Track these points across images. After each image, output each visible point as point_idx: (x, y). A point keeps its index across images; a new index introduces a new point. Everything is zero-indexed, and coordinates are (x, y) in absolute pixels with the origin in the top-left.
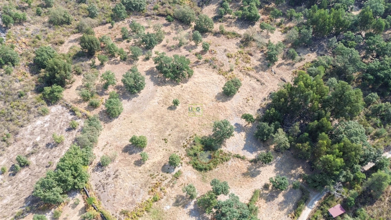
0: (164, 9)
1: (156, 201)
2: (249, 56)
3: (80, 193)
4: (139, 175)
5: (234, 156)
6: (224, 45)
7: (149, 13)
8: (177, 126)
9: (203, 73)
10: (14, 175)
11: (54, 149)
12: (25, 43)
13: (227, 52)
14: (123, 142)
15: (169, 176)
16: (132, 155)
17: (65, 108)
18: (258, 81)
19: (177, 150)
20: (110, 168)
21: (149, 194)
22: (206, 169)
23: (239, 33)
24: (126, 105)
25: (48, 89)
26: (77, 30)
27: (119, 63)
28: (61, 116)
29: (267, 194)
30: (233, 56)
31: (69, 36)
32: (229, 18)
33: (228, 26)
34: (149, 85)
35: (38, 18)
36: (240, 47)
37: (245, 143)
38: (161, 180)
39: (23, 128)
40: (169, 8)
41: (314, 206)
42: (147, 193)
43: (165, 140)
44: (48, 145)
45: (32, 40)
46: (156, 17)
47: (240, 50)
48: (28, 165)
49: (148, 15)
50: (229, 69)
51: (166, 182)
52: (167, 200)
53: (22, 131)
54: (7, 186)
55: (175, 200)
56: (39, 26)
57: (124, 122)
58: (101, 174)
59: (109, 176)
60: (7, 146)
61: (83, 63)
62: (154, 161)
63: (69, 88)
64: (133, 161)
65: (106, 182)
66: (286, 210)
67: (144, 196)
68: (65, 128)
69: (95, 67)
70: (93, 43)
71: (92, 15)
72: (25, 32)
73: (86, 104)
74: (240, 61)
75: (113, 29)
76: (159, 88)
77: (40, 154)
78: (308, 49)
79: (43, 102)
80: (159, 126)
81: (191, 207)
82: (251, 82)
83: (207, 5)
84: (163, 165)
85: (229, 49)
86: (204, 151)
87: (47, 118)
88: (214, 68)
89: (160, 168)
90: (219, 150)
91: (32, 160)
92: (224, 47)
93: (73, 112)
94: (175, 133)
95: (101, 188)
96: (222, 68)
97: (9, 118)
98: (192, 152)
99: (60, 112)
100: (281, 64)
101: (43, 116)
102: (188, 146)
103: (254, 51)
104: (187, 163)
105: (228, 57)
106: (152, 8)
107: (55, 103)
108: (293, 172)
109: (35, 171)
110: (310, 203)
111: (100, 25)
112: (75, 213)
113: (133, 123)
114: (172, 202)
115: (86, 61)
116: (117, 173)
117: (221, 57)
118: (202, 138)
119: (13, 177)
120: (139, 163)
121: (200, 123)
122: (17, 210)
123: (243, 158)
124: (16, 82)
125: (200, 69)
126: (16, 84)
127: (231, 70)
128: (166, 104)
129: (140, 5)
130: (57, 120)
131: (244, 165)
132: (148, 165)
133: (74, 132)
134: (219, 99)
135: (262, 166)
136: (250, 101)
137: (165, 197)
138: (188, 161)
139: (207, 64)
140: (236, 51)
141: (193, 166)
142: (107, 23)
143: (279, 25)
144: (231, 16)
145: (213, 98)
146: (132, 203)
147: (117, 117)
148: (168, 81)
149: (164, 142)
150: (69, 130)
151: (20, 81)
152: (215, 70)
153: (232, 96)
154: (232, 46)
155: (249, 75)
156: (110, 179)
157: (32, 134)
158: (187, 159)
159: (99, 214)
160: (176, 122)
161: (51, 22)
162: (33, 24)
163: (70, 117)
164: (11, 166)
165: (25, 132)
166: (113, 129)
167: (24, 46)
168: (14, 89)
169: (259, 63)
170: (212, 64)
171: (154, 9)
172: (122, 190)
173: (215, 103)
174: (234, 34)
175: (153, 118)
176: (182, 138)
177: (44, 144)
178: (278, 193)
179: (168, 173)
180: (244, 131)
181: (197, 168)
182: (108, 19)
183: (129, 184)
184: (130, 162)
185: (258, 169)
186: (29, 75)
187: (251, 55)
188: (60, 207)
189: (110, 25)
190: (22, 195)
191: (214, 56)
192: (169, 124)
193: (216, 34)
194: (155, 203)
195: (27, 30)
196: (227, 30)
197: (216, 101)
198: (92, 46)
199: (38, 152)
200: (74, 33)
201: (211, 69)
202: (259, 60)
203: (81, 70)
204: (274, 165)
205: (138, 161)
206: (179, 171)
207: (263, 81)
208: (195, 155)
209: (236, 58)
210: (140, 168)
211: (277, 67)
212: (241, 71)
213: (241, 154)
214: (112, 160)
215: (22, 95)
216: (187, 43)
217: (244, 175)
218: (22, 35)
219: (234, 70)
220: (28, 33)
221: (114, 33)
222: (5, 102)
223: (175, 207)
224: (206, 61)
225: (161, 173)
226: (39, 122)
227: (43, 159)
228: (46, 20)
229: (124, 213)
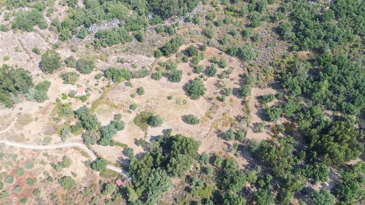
1: (115, 108)
2: (229, 125)
4: (127, 98)
5: (146, 133)
6: (234, 109)
7: (246, 64)
8: (157, 104)
9: (204, 105)
11: (132, 67)
12: (185, 31)
13: (227, 112)
15: (128, 109)
16: (136, 92)
17: (154, 61)
18: (207, 134)
19: (143, 108)
20: (127, 88)
22: (135, 122)
23: (251, 113)
27: (192, 67)
28: (149, 62)
30: (225, 116)
31: (200, 42)
33: (256, 106)
34: (182, 84)
36: (237, 118)
37: (156, 136)
38: (126, 106)
39: (139, 54)
41: (123, 174)
42: (118, 103)
44: (133, 65)
45: (188, 32)
46: (246, 69)
47: (234, 118)
48: (122, 63)
49: (243, 65)
51: (125, 108)
52: (117, 112)
54: (113, 62)
55: (117, 114)
56: (200, 30)
58: (124, 86)
59: (124, 88)
61: (183, 55)
62: (134, 101)
63: (167, 57)
65: (121, 88)
66: (119, 160)
67: (116, 103)
68: (143, 66)
73: (159, 67)
74: (222, 121)
75: (219, 55)
76: (181, 89)
77: (128, 64)
78: (251, 159)
80: (155, 97)
81: (114, 121)
82: (205, 131)
85: (231, 112)
87: (147, 58)
88: (211, 109)
89: (132, 104)
90: (148, 125)
91: (125, 63)
92: (232, 109)
93: (153, 64)
94: (153, 104)
95: (118, 88)
96: (212, 113)
98: (143, 114)
99: (152, 61)
102: (147, 112)
103: (236, 127)
105: (223, 114)
106: (251, 63)
107: (155, 57)
109: (121, 66)
116: (126, 91)
117: (221, 110)
118: (154, 116)
119: (117, 62)
123: (145, 137)
124: (161, 41)
125: (206, 103)
127: (212, 118)
128: (171, 95)
130: (147, 62)
132: (132, 99)
134: (184, 117)
135: (142, 147)
136: (188, 133)
137: (118, 110)
138: (138, 114)
139: (212, 105)
140: (232, 117)
141: (136, 117)
142: (222, 50)
145: (183, 114)
146: (113, 100)
147: (156, 80)
149: (147, 101)
152: (209, 110)
153: (189, 123)
154: (236, 113)
155: (211, 129)
156: (122, 90)
157: (138, 58)
160: (160, 102)
162: (199, 27)
166: (148, 81)
167: (183, 32)
169: (226, 132)
170: (213, 108)
171: (251, 65)
172: (118, 95)
174: (249, 111)
175: (160, 93)
176: (151, 107)
177: (133, 63)
178: (127, 156)
179: (130, 108)
183: (121, 96)
184: (132, 93)
185: (140, 145)
187: (231, 126)
191: (221, 106)
192: (158, 100)
193: (243, 102)
195: (194, 27)
197: (182, 116)
201: (209, 108)
204: (144, 152)
205: (133, 95)
206: (132, 112)
207: (208, 137)
209: (224, 118)
210: (130, 97)
211: (225, 142)
212: (213, 124)
213: (148, 136)
214: (131, 87)
218: (189, 28)
219: (213, 120)
220: (192, 29)
223: (114, 115)
224: (214, 104)
225: (129, 105)
226: (144, 57)
227: (127, 66)
229: (108, 99)
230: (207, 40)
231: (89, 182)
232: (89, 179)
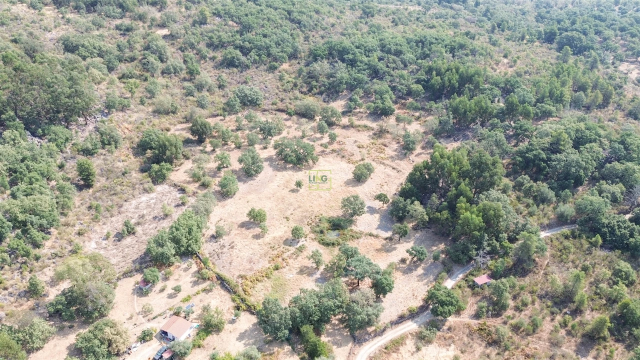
0: (284, 105)
1: (277, 269)
2: (383, 147)
3: (192, 258)
4: (257, 246)
5: (366, 235)
6: (353, 137)
7: (266, 108)
8: (300, 207)
9: (330, 162)
10: (119, 241)
11: (161, 221)
12: (127, 129)
13: (357, 144)
14: (238, 219)
15: (292, 249)
16: (249, 231)
17: (172, 188)
18: (394, 168)
20: (225, 240)
21: (269, 263)
22: (333, 244)
23: (371, 126)
24: (242, 187)
25: (155, 167)
26: (185, 120)
27: (233, 150)
28: (169, 195)
29: (404, 267)
30: (365, 147)
31: (175, 125)
32: (360, 112)
33: (358, 120)
34: (267, 171)
35: (142, 107)
36: (373, 138)
37: (379, 223)
38: (283, 252)
39: (127, 203)
40: (290, 103)
41: (458, 279)
42: (267, 262)
43: (286, 218)
44: (155, 218)
45: (136, 125)
46: (274, 112)
47: (372, 141)
48: (134, 233)
49: (265, 110)
50: (360, 158)
51: (289, 253)
52: (290, 270)
53: (126, 205)
54: (112, 250)
55: (298, 270)
56: (143, 115)
57: (240, 201)
58: (215, 244)
59: (224, 246)
60: (111, 217)
61: (192, 149)
62: (274, 235)
63: (176, 171)
64: (251, 235)
65: (220, 251)
66: (426, 281)
67: (264, 265)
68: (174, 205)
69: (206, 152)
70: (205, 127)
71: (202, 106)
72: (128, 119)
73: (197, 185)
74: (372, 151)
75: (225, 121)
76: (279, 174)
77: (146, 226)
78: (452, 139)
79: (149, 179)
80: (279, 206)
81: (318, 275)
82: (386, 170)
83: (333, 101)
84: (285, 239)
85: (359, 140)
86: (332, 230)
87: (152, 195)
88: (343, 157)
89: (282, 242)
90: (349, 229)
91: (139, 229)
92: (354, 139)
93: (183, 190)
94: (298, 213)
95: (216, 256)
96: (352, 157)
97: (113, 192)
98: (318, 229)
99: (167, 191)
100: (420, 154)
101: (149, 193)
102: (313, 224)
103: (389, 143)
104: (312, 239)
105: (359, 147)
106: (271, 103)
107: (161, 183)
108: (434, 248)
109: (142, 239)
110: (454, 276)
111: (210, 117)
112: (188, 276)
113: (249, 203)
114: (295, 272)
115: (195, 146)
116: (233, 245)
117: (350, 147)
118: (330, 218)
119: (118, 243)
120: (257, 237)
121: (327, 205)
122: (125, 269)
123: (377, 237)
124: (119, 161)
125: (326, 158)
126: (119, 163)
127: (363, 159)
128: (287, 187)
129: (257, 99)
130: (164, 197)
131: (377, 242)
132: (268, 238)
133: (184, 208)
134: (348, 184)
135: (399, 243)
136: (385, 186)
137: (287, 268)
138: (313, 237)
139: (335, 154)
140: (369, 142)
141: (319, 242)
142: (217, 115)
143: (418, 119)
144: (362, 110)
145: (342, 184)
146: (251, 270)
147: (232, 197)
148: (289, 168)
149: (285, 220)
150: (178, 206)
151: (123, 161)
152: (344, 159)
153: (364, 182)
154: (364, 138)
155: (383, 164)
156: (225, 250)
157: (137, 208)
158: (313, 236)
159: (215, 275)
160: (298, 203)
161: (154, 112)
162: (136, 112)
163: (179, 196)
164: (115, 233)
165: (130, 207)
166: (226, 207)
167: (126, 131)
168: (117, 168)
169: (396, 153)
170: (341, 154)
171: (273, 104)
172: (239, 259)
173: (343, 188)
174: (365, 126)
175: (272, 199)
176: (306, 217)
177: (151, 217)
178: (417, 267)
179: (290, 246)
180: (378, 213)
181: (323, 244)
182: (219, 112)
183: (246, 254)
184: (247, 236)
185: (393, 246)
186: (132, 157)
187: (385, 146)
188: (172, 268)
189: (222, 118)
190: (129, 257)
191: (342, 146)
192: (291, 204)
193: (345, 127)
194: (277, 271)
195: (130, 117)
196: (357, 123)
197: (346, 186)
198: (205, 130)
199: (145, 224)
200: (181, 123)
201: (339, 158)
202: (395, 151)
203: (190, 154)
204: (412, 242)
205: (256, 235)
206: (303, 245)
207: (399, 169)
208: (322, 232)
209: (368, 148)
210: (259, 241)
211: (416, 156)
212: (373, 160)
213: (375, 232)
214: (227, 233)
215: (126, 173)
216: (311, 136)
217: (378, 250)
218: (125, 121)
219: (366, 158)
220: (130, 119)
221: (226, 125)
222: (107, 178)
223: (299, 276)
224: (333, 151)
225: (283, 246)
226: (144, 198)
227: (150, 229)
228: (150, 109)
229: (241, 277)
230: (177, 118)
231: (472, 339)
232: (466, 339)
